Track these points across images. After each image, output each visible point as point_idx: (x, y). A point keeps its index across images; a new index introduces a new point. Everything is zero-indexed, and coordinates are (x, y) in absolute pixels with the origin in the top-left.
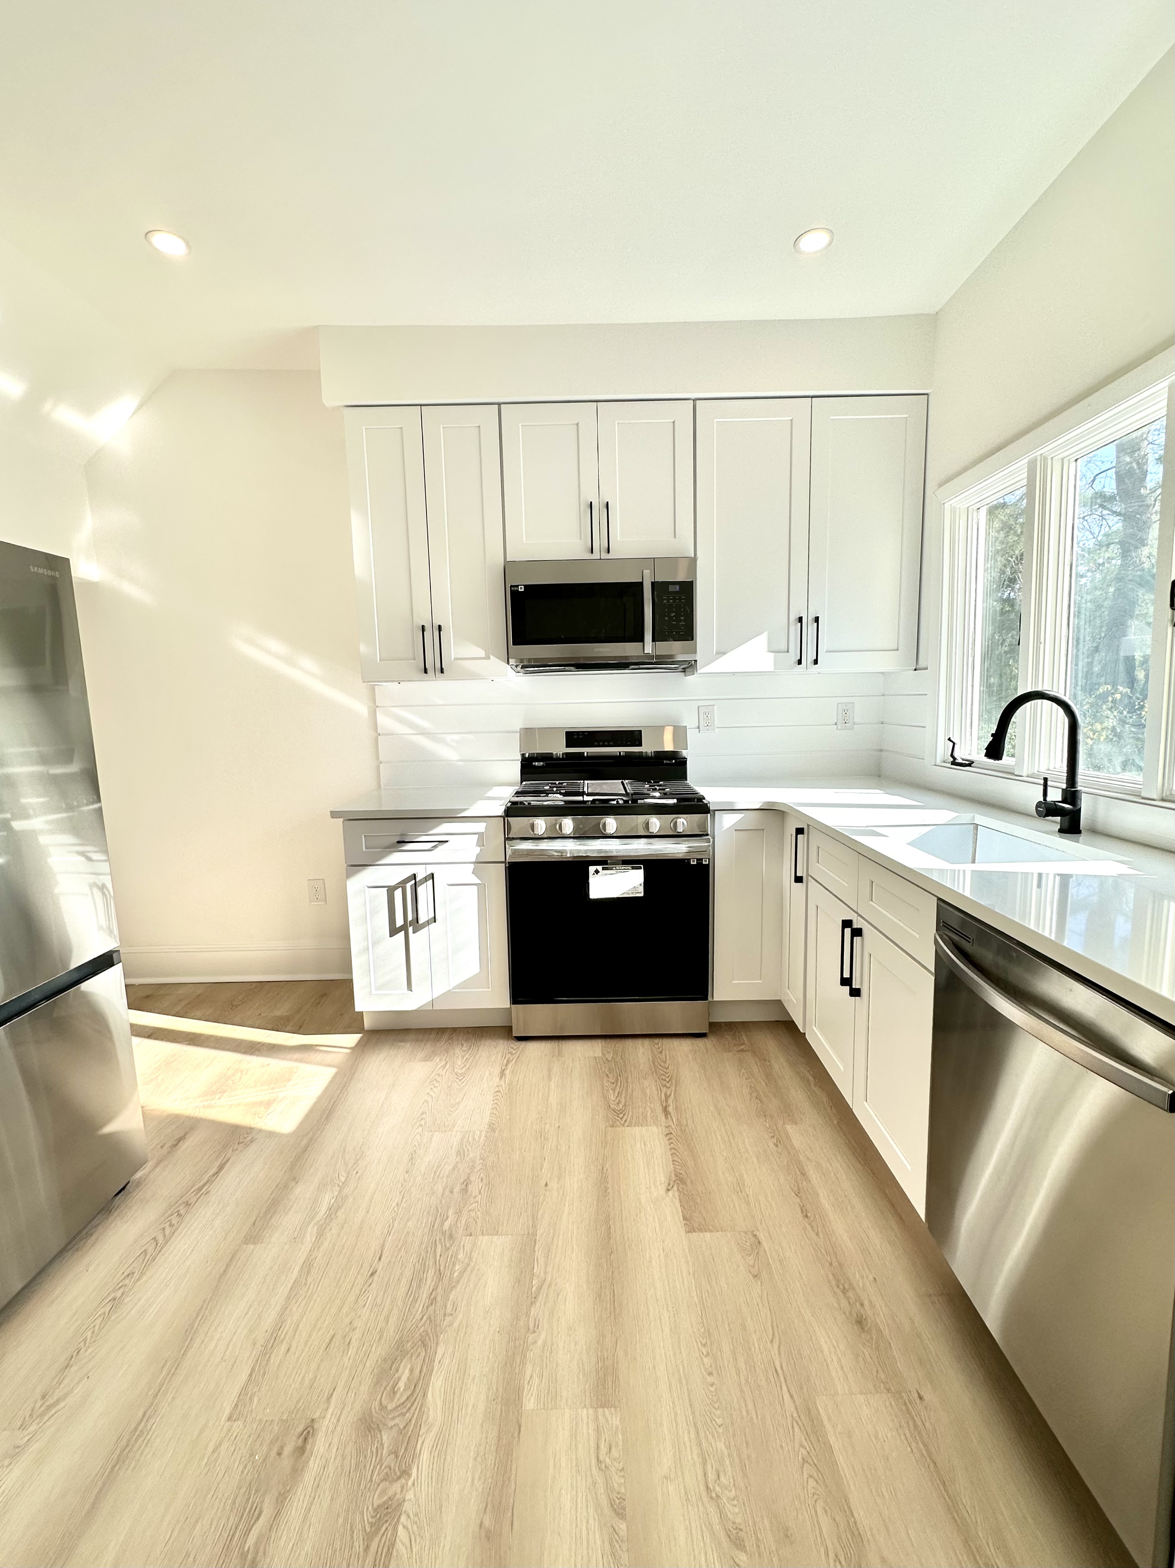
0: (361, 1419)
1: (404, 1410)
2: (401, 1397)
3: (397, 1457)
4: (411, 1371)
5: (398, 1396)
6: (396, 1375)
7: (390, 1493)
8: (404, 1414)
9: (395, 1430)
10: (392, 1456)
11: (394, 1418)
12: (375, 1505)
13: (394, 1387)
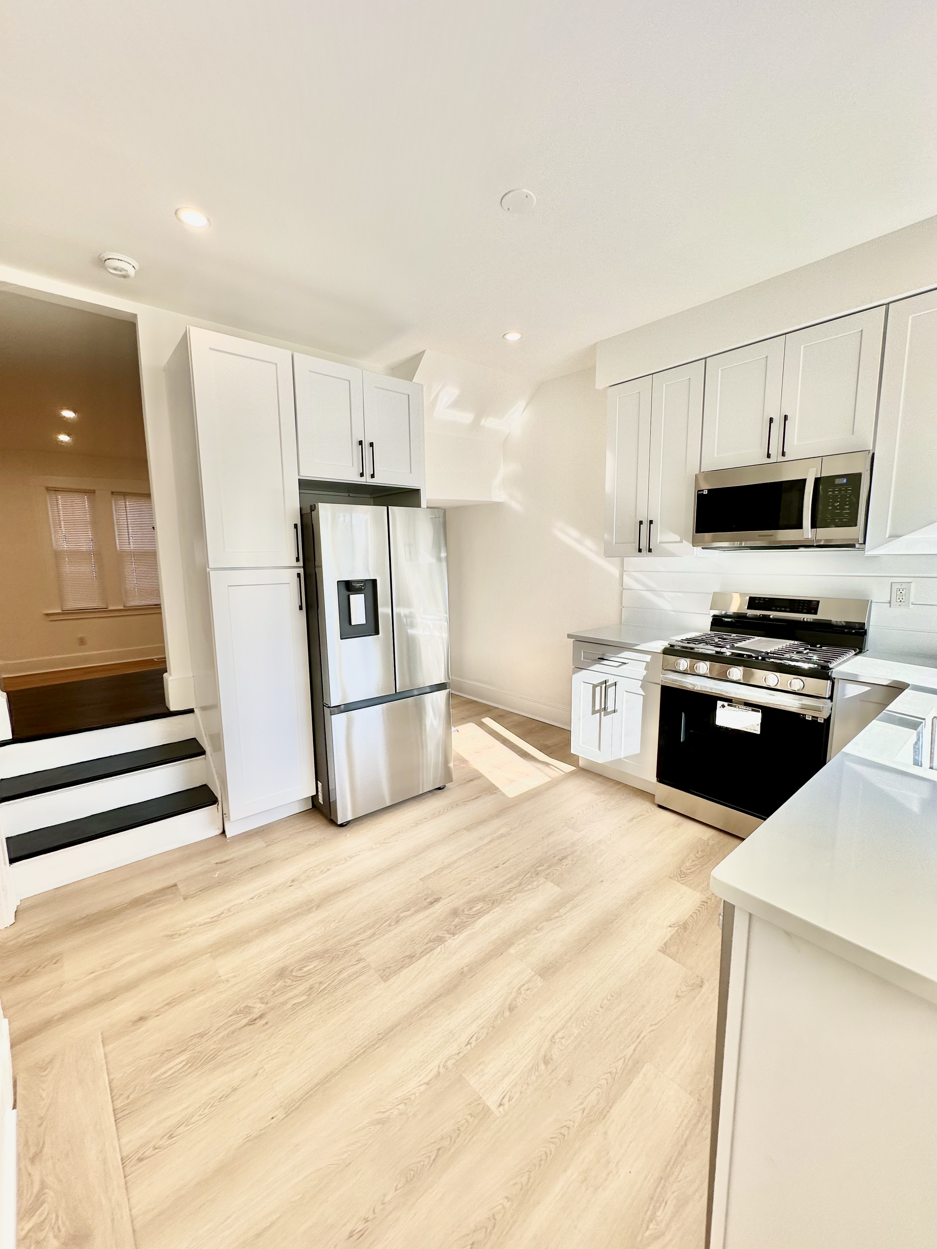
0: (454, 909)
1: (469, 917)
2: (471, 912)
3: (455, 928)
4: (481, 908)
5: (471, 911)
6: (476, 905)
7: (445, 936)
8: (468, 918)
9: (462, 920)
10: (454, 927)
11: (464, 917)
12: (438, 935)
13: (472, 908)
